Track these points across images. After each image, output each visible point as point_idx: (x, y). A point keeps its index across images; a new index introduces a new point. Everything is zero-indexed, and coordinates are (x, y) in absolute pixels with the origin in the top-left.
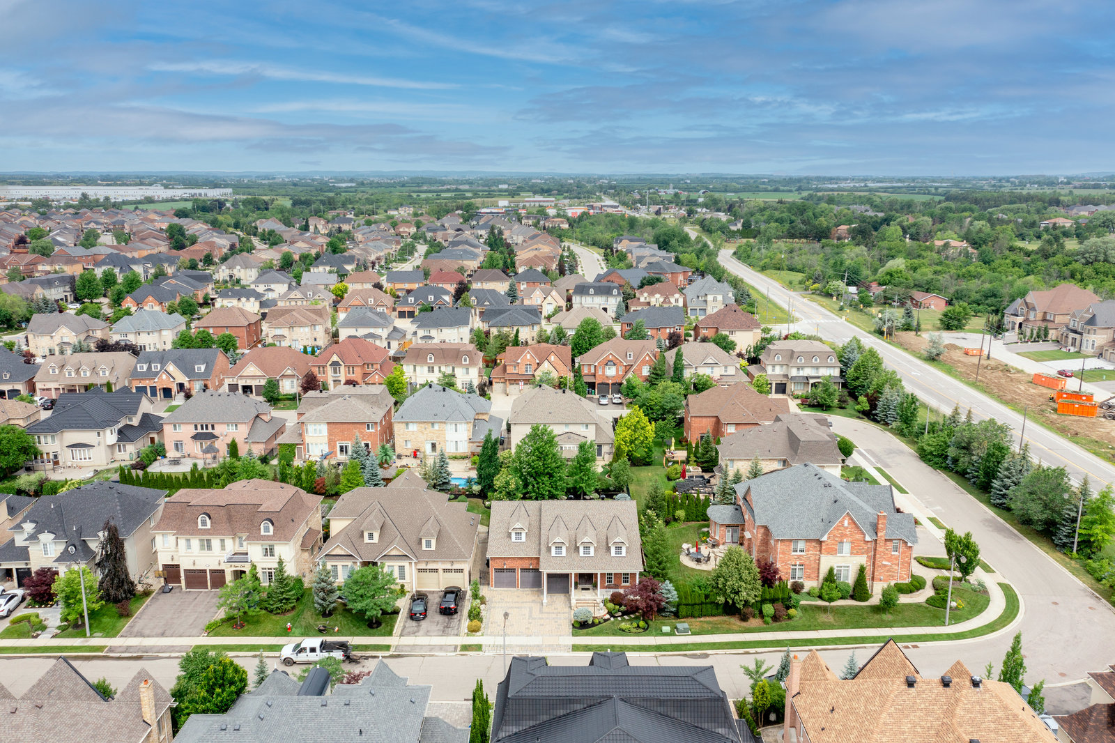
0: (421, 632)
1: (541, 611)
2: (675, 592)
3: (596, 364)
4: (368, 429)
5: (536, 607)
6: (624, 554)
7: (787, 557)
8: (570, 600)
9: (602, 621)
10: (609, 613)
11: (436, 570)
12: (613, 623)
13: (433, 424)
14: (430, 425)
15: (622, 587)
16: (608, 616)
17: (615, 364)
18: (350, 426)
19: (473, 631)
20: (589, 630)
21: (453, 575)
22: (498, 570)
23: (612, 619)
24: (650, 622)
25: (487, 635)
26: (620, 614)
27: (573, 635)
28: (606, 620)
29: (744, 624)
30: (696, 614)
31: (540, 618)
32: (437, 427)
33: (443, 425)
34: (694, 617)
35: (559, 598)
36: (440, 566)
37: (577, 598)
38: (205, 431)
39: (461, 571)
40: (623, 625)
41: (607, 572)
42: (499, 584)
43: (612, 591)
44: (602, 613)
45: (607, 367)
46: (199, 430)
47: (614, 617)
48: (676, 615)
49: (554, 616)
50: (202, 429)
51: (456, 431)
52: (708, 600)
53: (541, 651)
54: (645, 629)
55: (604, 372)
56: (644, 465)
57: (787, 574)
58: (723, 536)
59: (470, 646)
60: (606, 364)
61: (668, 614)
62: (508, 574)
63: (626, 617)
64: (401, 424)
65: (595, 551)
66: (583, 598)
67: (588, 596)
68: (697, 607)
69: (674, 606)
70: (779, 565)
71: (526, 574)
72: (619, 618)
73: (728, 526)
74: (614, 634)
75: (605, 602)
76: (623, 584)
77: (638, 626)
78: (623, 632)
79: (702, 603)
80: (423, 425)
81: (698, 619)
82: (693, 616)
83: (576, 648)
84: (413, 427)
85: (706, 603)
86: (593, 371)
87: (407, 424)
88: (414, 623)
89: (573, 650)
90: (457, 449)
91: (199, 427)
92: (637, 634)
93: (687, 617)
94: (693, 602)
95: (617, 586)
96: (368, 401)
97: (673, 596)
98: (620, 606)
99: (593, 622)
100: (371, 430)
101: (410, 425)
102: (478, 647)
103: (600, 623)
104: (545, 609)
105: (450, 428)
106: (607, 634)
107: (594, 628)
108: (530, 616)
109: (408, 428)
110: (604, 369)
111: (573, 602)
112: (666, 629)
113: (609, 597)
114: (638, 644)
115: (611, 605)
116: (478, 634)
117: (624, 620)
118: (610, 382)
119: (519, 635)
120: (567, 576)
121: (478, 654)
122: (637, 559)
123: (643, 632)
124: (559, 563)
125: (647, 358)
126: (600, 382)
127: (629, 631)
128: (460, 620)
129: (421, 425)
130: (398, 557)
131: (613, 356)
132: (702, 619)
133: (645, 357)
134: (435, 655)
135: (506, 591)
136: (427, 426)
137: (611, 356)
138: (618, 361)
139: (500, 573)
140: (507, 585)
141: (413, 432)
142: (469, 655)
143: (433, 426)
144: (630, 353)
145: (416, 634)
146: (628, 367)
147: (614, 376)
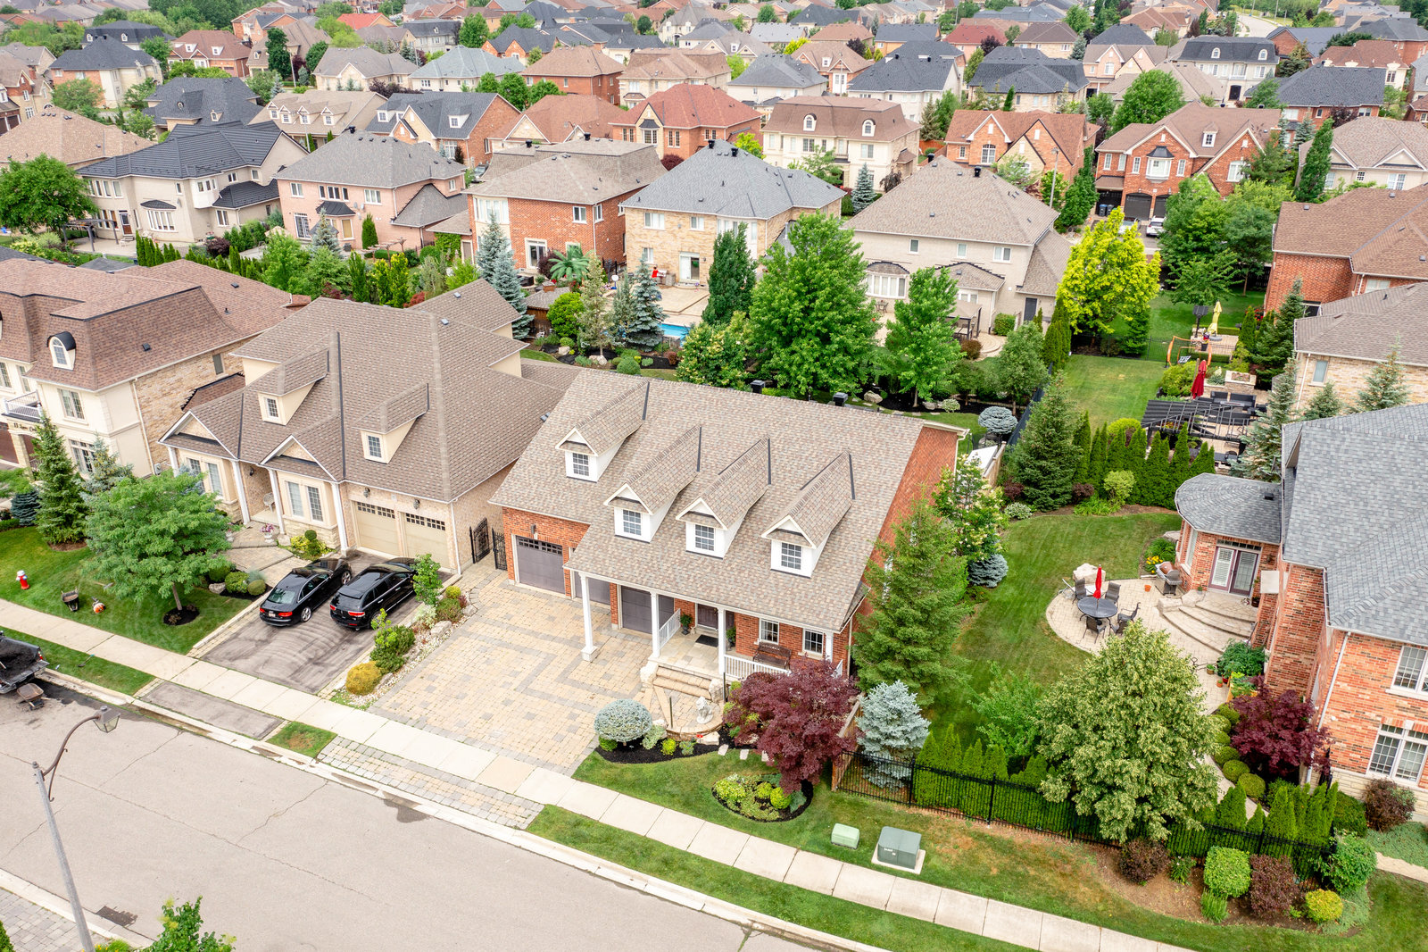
0: (252, 661)
1: (564, 676)
2: (923, 724)
3: (1129, 152)
4: (577, 218)
6: (806, 569)
7: (1367, 695)
8: (645, 662)
9: (687, 748)
10: (723, 729)
11: (389, 513)
12: (715, 764)
13: (694, 218)
14: (688, 219)
16: (714, 738)
17: (1170, 155)
18: (547, 209)
19: (357, 689)
20: (628, 771)
21: (427, 531)
22: (523, 542)
23: (723, 750)
24: (817, 796)
26: (753, 740)
27: (577, 774)
28: (700, 749)
29: (1125, 892)
30: (971, 806)
31: (542, 696)
32: (699, 224)
34: (964, 815)
36: (399, 503)
37: (664, 660)
38: (335, 200)
39: (441, 525)
40: (735, 782)
41: (743, 612)
42: (528, 576)
43: (758, 667)
45: (1152, 160)
46: (327, 198)
47: (733, 745)
48: (903, 795)
49: (584, 696)
50: (332, 197)
52: (1016, 778)
53: (452, 802)
55: (1143, 170)
56: (1122, 354)
57: (1356, 748)
58: (1205, 567)
59: (306, 731)
60: (1151, 154)
62: (548, 555)
65: (737, 542)
66: (678, 664)
67: (697, 662)
68: (975, 788)
69: (904, 763)
70: (1326, 717)
72: (744, 754)
73: (1227, 541)
74: (687, 805)
75: (729, 694)
76: (806, 652)
77: (769, 798)
78: (717, 805)
79: (993, 782)
80: (675, 220)
81: (976, 826)
82: (960, 810)
83: (547, 820)
84: (658, 222)
85: (1012, 786)
86: (1121, 168)
87: (647, 213)
88: (261, 634)
89: (534, 828)
91: (327, 191)
92: (753, 826)
93: (937, 806)
94: (966, 769)
95: (786, 654)
97: (911, 735)
99: (658, 748)
100: (580, 221)
101: (654, 218)
102: (319, 742)
103: (678, 753)
107: (649, 769)
108: (525, 685)
109: (648, 224)
110: (1145, 163)
111: (648, 670)
112: (845, 834)
113: (740, 681)
114: (726, 859)
115: (737, 708)
116: (361, 700)
117: (750, 764)
118: (1155, 192)
119: (448, 734)
121: (299, 763)
122: (839, 592)
123: (778, 820)
124: (624, 558)
125: (1245, 144)
126: (1133, 191)
127: (736, 808)
128: (361, 649)
129: (672, 219)
130: (304, 466)
131: (1169, 135)
132: (988, 827)
133: (1240, 141)
134: (209, 735)
135: (540, 596)
136: (681, 222)
137: (1164, 136)
138: (1178, 148)
139: (529, 549)
140: (546, 582)
141: (658, 231)
142: (277, 759)
143: (694, 224)
144: (1210, 133)
145: (237, 663)
146: (1199, 164)
147: (1164, 182)
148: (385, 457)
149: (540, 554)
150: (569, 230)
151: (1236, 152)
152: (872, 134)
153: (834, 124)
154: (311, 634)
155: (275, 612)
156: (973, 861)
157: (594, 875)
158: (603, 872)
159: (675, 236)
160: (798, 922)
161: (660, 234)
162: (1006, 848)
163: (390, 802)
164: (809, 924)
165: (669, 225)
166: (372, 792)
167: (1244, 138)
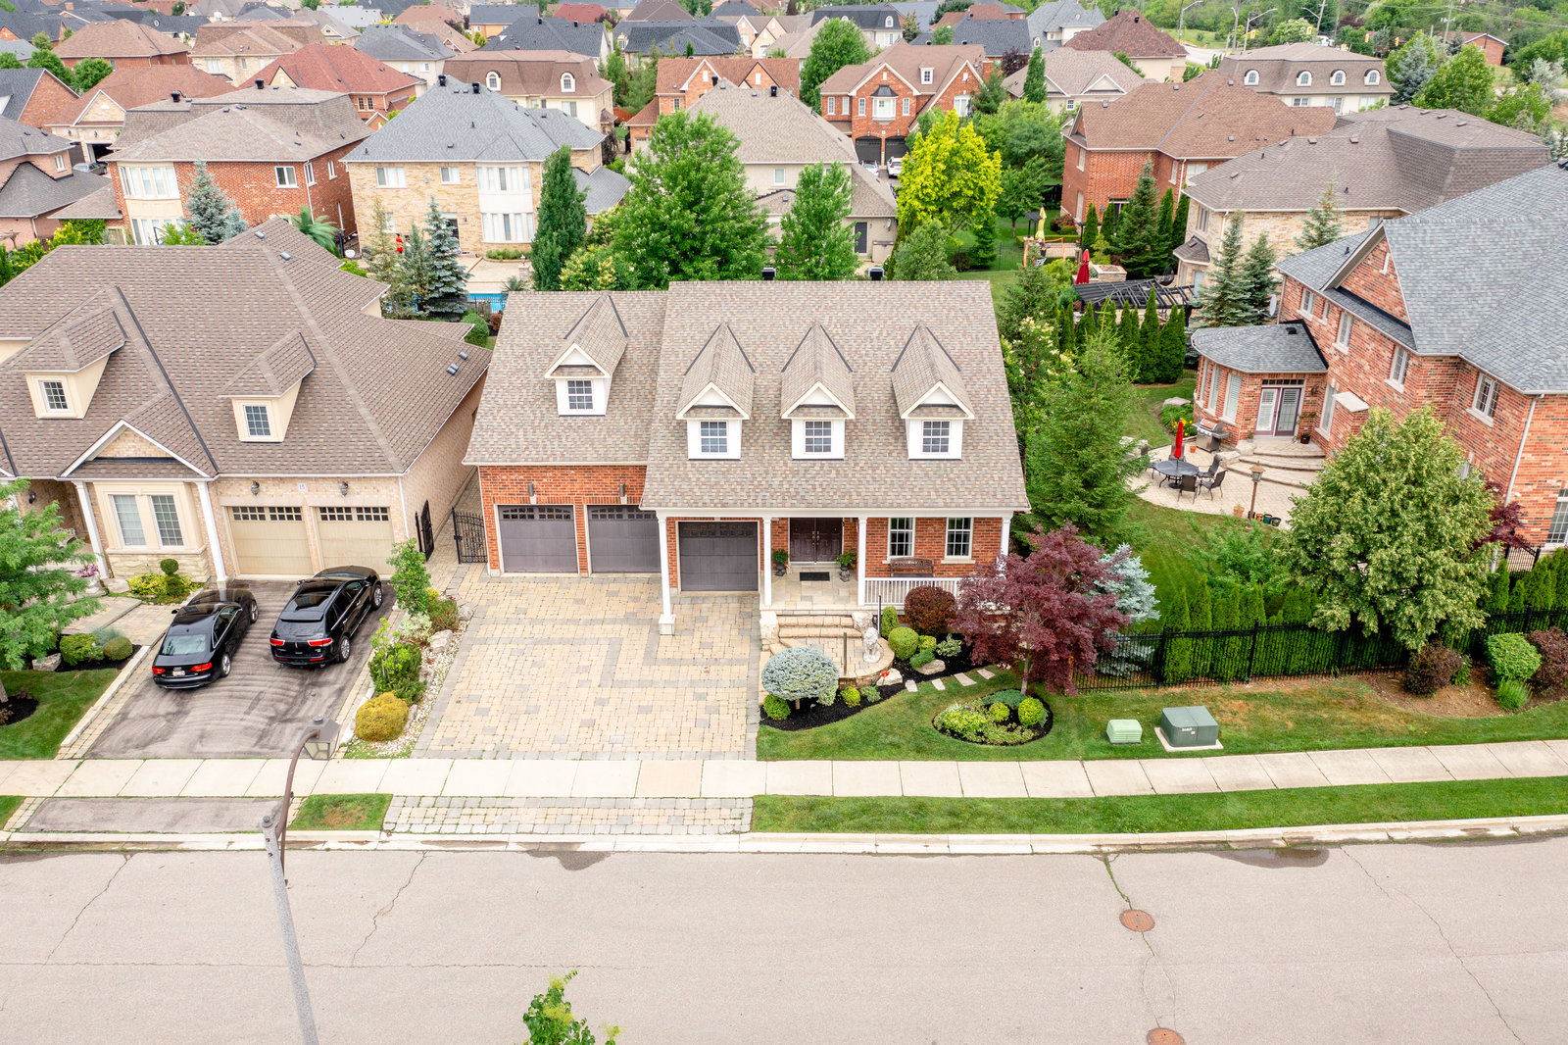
0: (176, 741)
1: (650, 657)
2: (1151, 589)
3: (853, 93)
4: (282, 181)
5: (636, 640)
6: (955, 449)
7: (1550, 461)
8: (755, 615)
9: (873, 694)
10: (900, 663)
11: (292, 513)
12: (914, 702)
13: (445, 167)
14: (437, 170)
15: (948, 570)
16: (895, 676)
17: (893, 94)
18: (235, 172)
19: (377, 734)
20: (824, 733)
21: (355, 528)
22: (511, 513)
23: (912, 686)
24: (1058, 702)
25: (426, 753)
26: (939, 665)
27: (763, 755)
28: (887, 692)
29: (1418, 707)
30: (1229, 668)
31: (641, 684)
32: (455, 175)
33: (469, 172)
34: (1221, 679)
35: (719, 606)
36: (308, 495)
37: (781, 606)
39: (380, 513)
40: (955, 714)
41: (891, 514)
42: (516, 559)
43: (909, 583)
44: (872, 662)
45: (877, 100)
47: (920, 678)
48: (1155, 672)
49: (695, 672)
51: (503, 188)
53: (625, 826)
54: (1042, 730)
55: (869, 112)
56: (974, 268)
57: (1538, 521)
58: (1249, 413)
59: (338, 802)
60: (876, 94)
61: (1123, 667)
62: (549, 524)
63: (964, 679)
64: (364, 170)
65: (849, 439)
66: (803, 606)
67: (822, 600)
68: (1235, 643)
69: (1143, 640)
71: (610, 524)
72: (938, 684)
73: (1270, 380)
74: (922, 751)
75: (883, 623)
76: (950, 559)
77: (1014, 717)
78: (957, 742)
79: (1254, 630)
80: (419, 172)
81: (1235, 688)
82: (1215, 676)
83: (770, 813)
84: (395, 178)
85: (1270, 629)
86: (846, 112)
87: (380, 167)
88: (166, 704)
89: (758, 824)
90: (508, 235)
92: (1011, 751)
93: (1191, 678)
94: (1222, 624)
95: (926, 567)
96: (290, 119)
97: (1143, 605)
98: (941, 638)
99: (839, 699)
100: (287, 185)
101: (389, 173)
102: (371, 810)
103: (865, 702)
104: (667, 647)
105: (487, 177)
106: (894, 750)
107: (844, 726)
108: (609, 678)
109: (382, 181)
110: (870, 104)
111: (768, 621)
112: (1125, 729)
113: (899, 605)
114: (1017, 792)
115: (905, 634)
116: (392, 747)
117: (956, 692)
118: (883, 134)
119: (551, 755)
120: (748, 530)
121: (362, 843)
122: (1004, 468)
123: (1034, 739)
124: (717, 483)
125: (966, 76)
126: (861, 135)
127: (979, 739)
128: (341, 690)
129: (415, 172)
130: (142, 466)
131: (890, 74)
132: (1248, 686)
133: (961, 75)
134: (180, 847)
135: (545, 581)
136: (429, 175)
137: (885, 74)
138: (901, 87)
139: (519, 522)
140: (546, 562)
141: (398, 190)
142: (319, 847)
143: (445, 177)
144: (927, 69)
145: (152, 749)
146: (922, 102)
147: (891, 122)
148: (278, 431)
149: (536, 526)
150: (273, 199)
151: (957, 87)
152: (573, 89)
153: (524, 82)
154: (248, 688)
155: (184, 668)
156: (1264, 721)
157: (877, 854)
158: (883, 848)
159: (422, 194)
160: (1150, 830)
161: (401, 193)
162: (1282, 702)
163: (537, 851)
164: (1163, 829)
165: (412, 181)
166: (502, 848)
167: (964, 71)
